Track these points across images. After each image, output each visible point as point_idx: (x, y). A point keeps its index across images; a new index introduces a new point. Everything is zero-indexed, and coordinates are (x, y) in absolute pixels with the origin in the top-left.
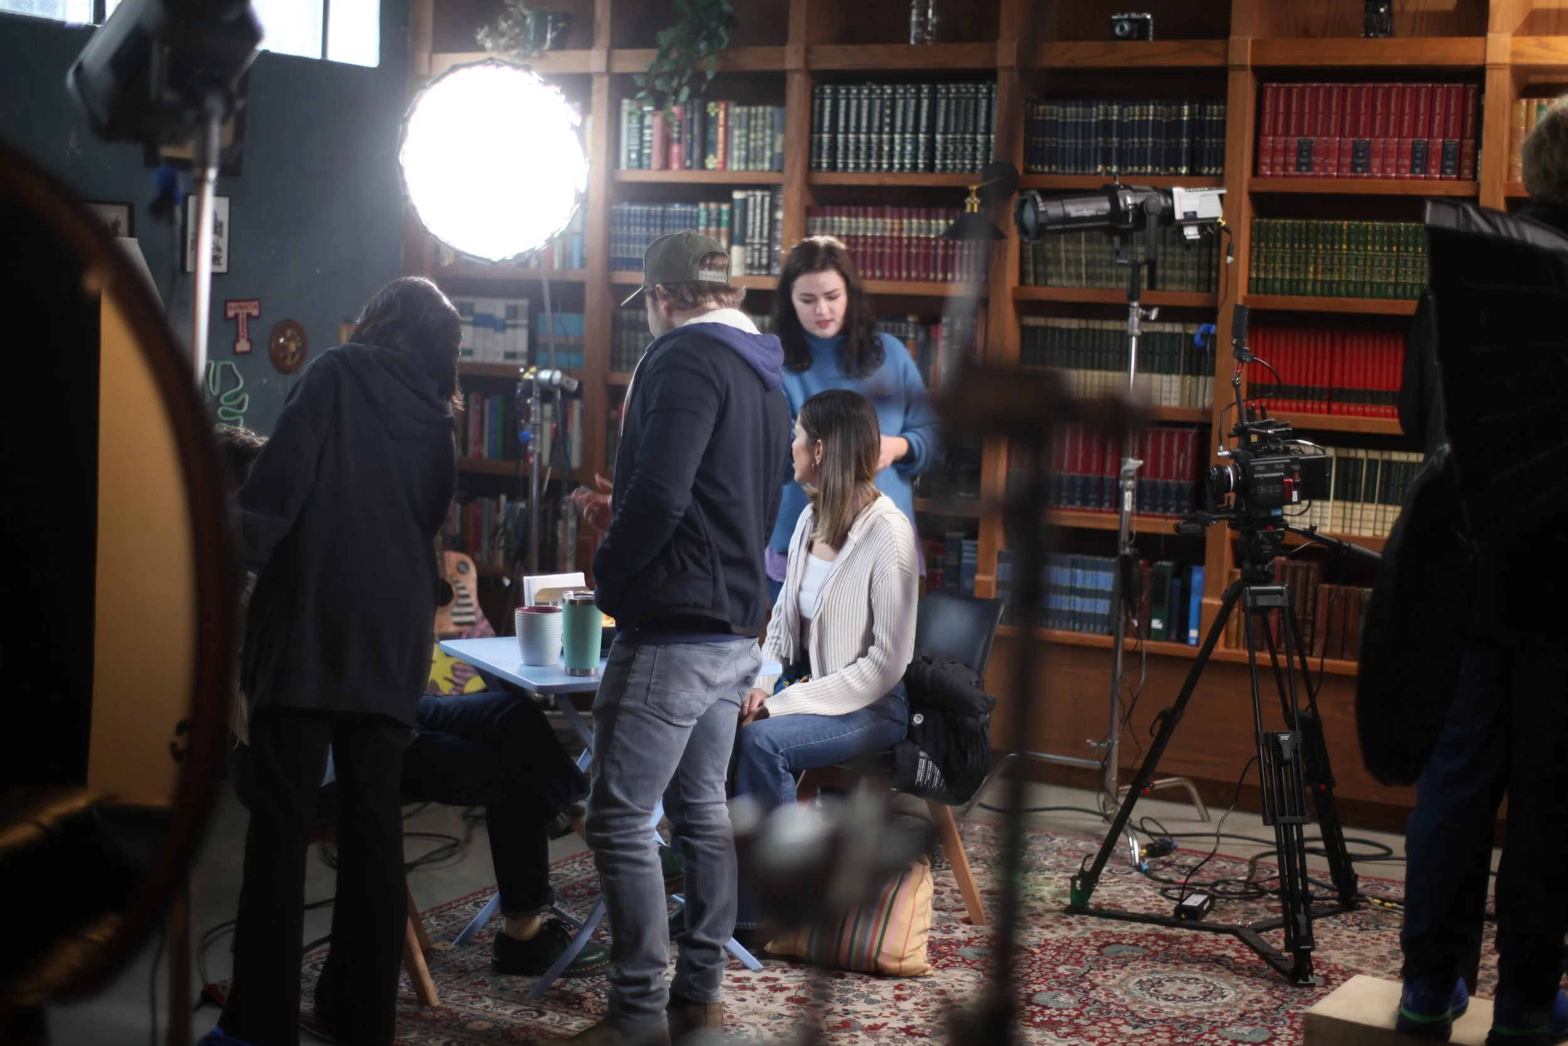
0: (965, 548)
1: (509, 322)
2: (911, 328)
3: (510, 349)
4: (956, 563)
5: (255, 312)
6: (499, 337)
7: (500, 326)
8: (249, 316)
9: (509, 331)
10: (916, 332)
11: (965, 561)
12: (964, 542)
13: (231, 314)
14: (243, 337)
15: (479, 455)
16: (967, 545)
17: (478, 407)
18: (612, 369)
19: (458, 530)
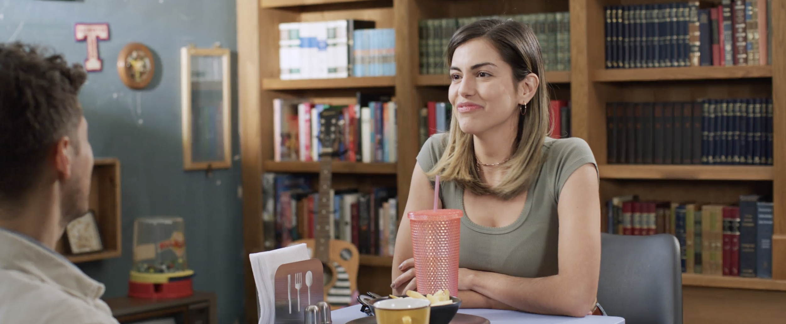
0: (760, 210)
1: (330, 41)
2: (694, 11)
3: (333, 65)
4: (751, 225)
5: (103, 35)
6: (323, 54)
7: (322, 46)
8: (98, 39)
9: (330, 49)
10: (699, 15)
11: (761, 222)
12: (759, 204)
13: (80, 36)
14: (93, 56)
15: (310, 158)
16: (762, 207)
17: (307, 117)
18: (421, 73)
19: (294, 223)
